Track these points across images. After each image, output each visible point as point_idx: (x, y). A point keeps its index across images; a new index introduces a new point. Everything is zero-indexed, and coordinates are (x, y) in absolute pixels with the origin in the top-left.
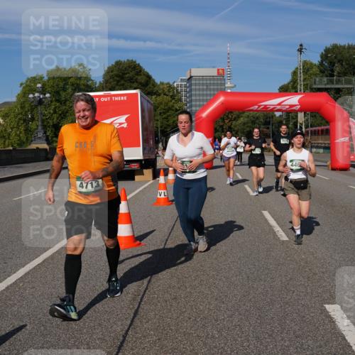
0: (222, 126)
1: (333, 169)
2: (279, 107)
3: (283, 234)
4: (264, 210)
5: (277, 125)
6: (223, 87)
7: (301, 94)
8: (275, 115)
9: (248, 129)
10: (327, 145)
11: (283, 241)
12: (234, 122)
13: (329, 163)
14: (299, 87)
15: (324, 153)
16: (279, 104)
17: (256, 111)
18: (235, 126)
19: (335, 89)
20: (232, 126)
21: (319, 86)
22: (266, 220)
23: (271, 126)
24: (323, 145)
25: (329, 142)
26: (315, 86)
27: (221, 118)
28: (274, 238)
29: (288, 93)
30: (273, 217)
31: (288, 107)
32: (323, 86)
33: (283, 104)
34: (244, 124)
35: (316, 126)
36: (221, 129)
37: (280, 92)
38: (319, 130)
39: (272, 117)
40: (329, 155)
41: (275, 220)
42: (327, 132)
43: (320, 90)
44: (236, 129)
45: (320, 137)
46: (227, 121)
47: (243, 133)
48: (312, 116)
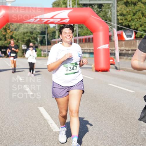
0: (4, 36)
1: (96, 71)
2: (52, 20)
3: (56, 126)
4: (41, 106)
5: (51, 35)
6: (4, 1)
7: (70, 9)
8: (49, 27)
9: (27, 38)
10: (91, 51)
11: (56, 132)
12: (15, 32)
13: (93, 66)
14: (68, 3)
15: (89, 57)
16: (52, 18)
17: (33, 23)
18: (16, 35)
19: (97, 4)
20: (14, 36)
21: (85, 2)
22: (42, 115)
23: (46, 36)
24: (88, 51)
25: (93, 48)
26: (81, 2)
27: (4, 29)
28: (48, 130)
29: (59, 8)
30: (47, 112)
31: (59, 20)
32: (88, 2)
33: (55, 17)
34: (24, 34)
35: (83, 36)
36: (3, 38)
37: (53, 7)
38: (83, 39)
39: (47, 28)
40: (93, 59)
41: (49, 115)
42: (90, 41)
43: (85, 5)
44: (17, 38)
45: (86, 44)
46: (8, 31)
47: (23, 41)
48: (79, 27)
